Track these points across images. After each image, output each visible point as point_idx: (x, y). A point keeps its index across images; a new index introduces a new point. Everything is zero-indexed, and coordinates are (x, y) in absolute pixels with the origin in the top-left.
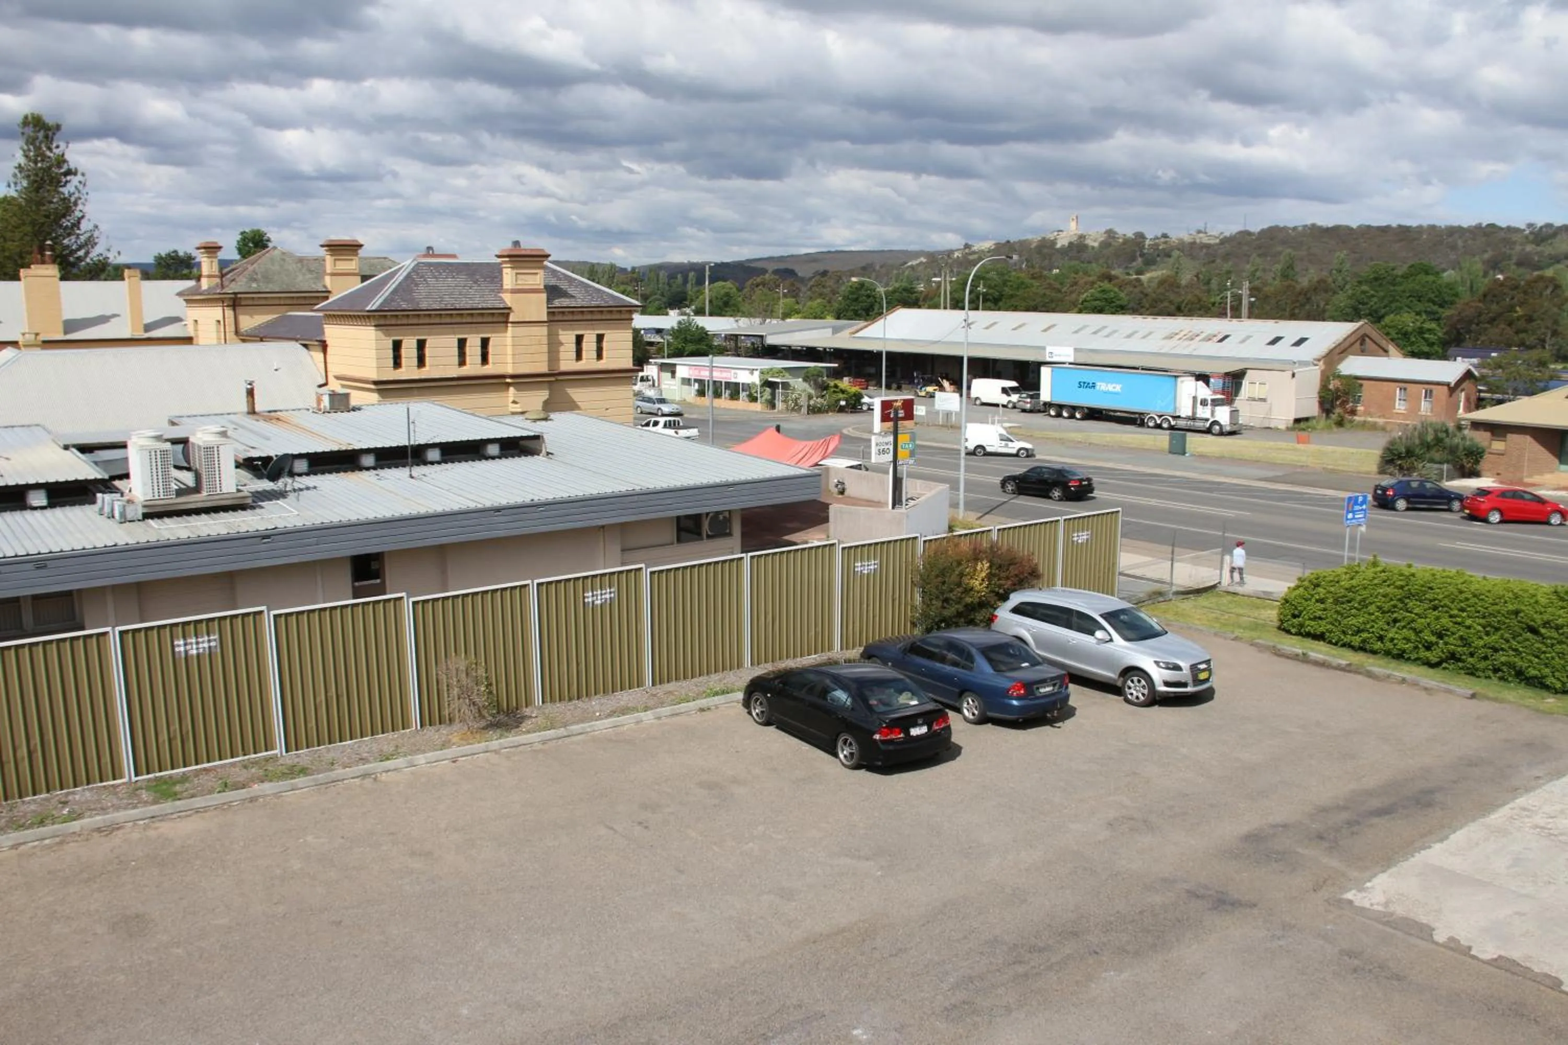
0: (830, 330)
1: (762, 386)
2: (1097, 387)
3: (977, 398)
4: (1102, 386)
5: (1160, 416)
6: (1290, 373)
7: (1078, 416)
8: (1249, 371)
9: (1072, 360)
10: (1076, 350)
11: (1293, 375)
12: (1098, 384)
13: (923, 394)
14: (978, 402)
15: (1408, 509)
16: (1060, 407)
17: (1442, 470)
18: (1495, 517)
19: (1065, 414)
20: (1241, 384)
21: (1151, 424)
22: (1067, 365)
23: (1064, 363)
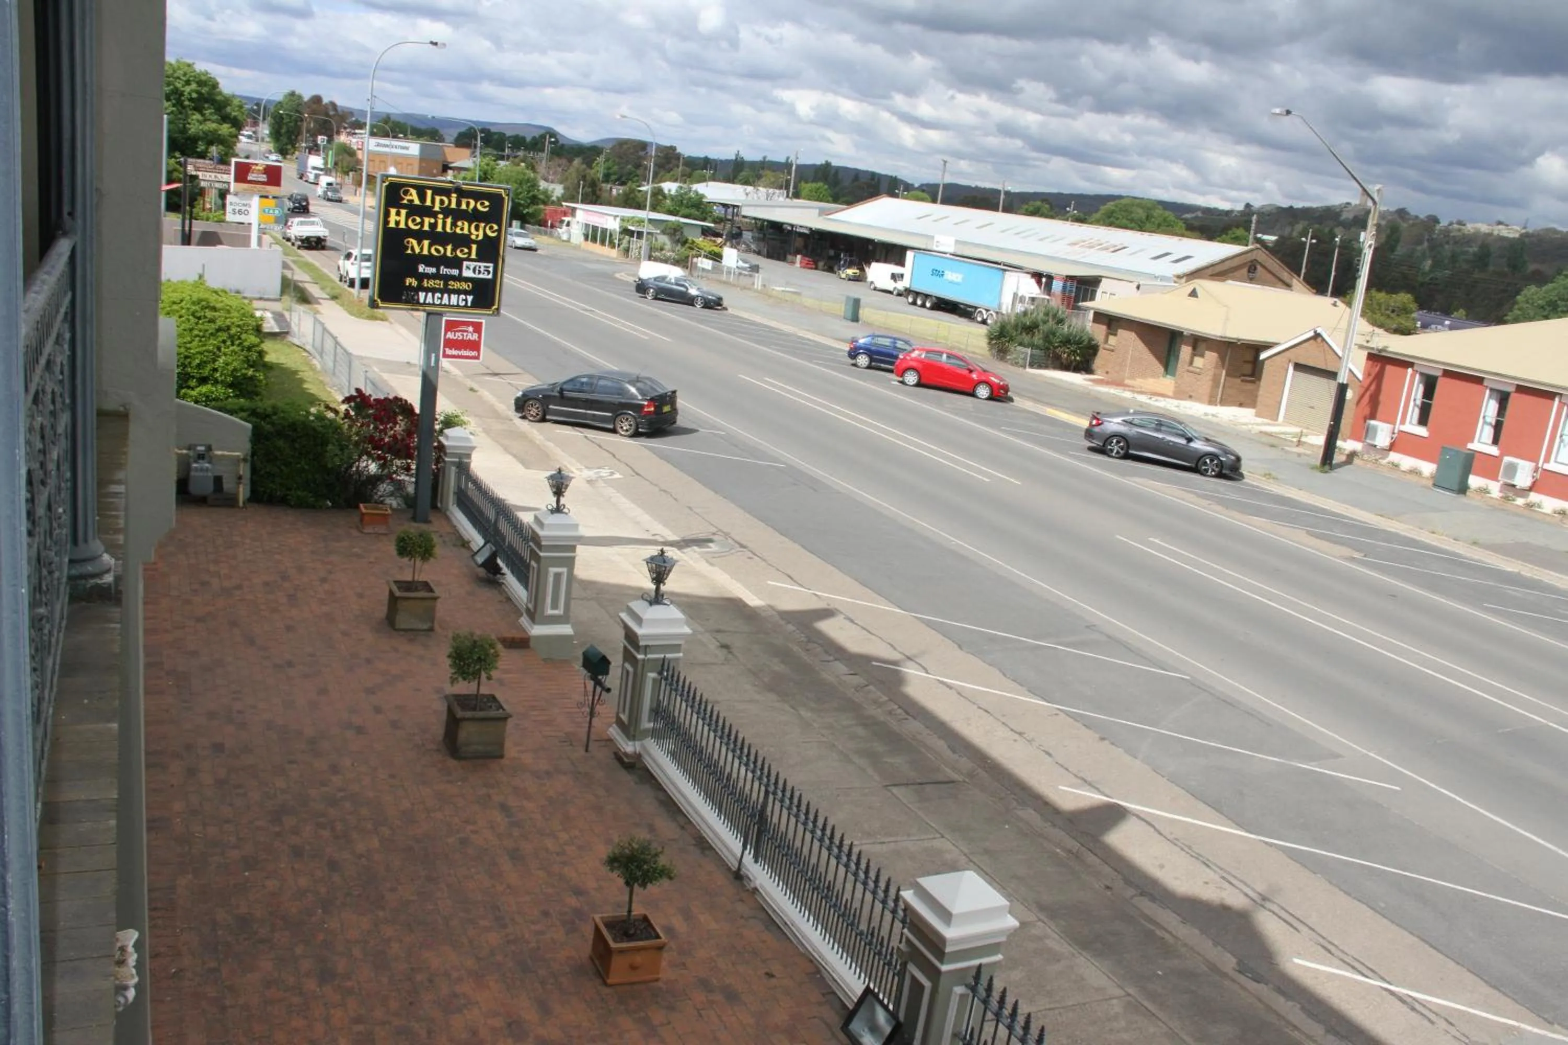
0: (817, 211)
1: (621, 233)
2: (945, 277)
3: (872, 283)
4: (950, 276)
5: (987, 311)
6: (1134, 285)
7: (928, 305)
8: (1104, 280)
9: (952, 250)
10: (957, 242)
11: (1138, 287)
12: (946, 272)
13: (843, 276)
14: (872, 287)
15: (869, 367)
16: (917, 294)
17: (1027, 354)
18: (911, 378)
19: (919, 302)
20: (1096, 291)
21: (979, 319)
22: (948, 256)
23: (945, 253)
